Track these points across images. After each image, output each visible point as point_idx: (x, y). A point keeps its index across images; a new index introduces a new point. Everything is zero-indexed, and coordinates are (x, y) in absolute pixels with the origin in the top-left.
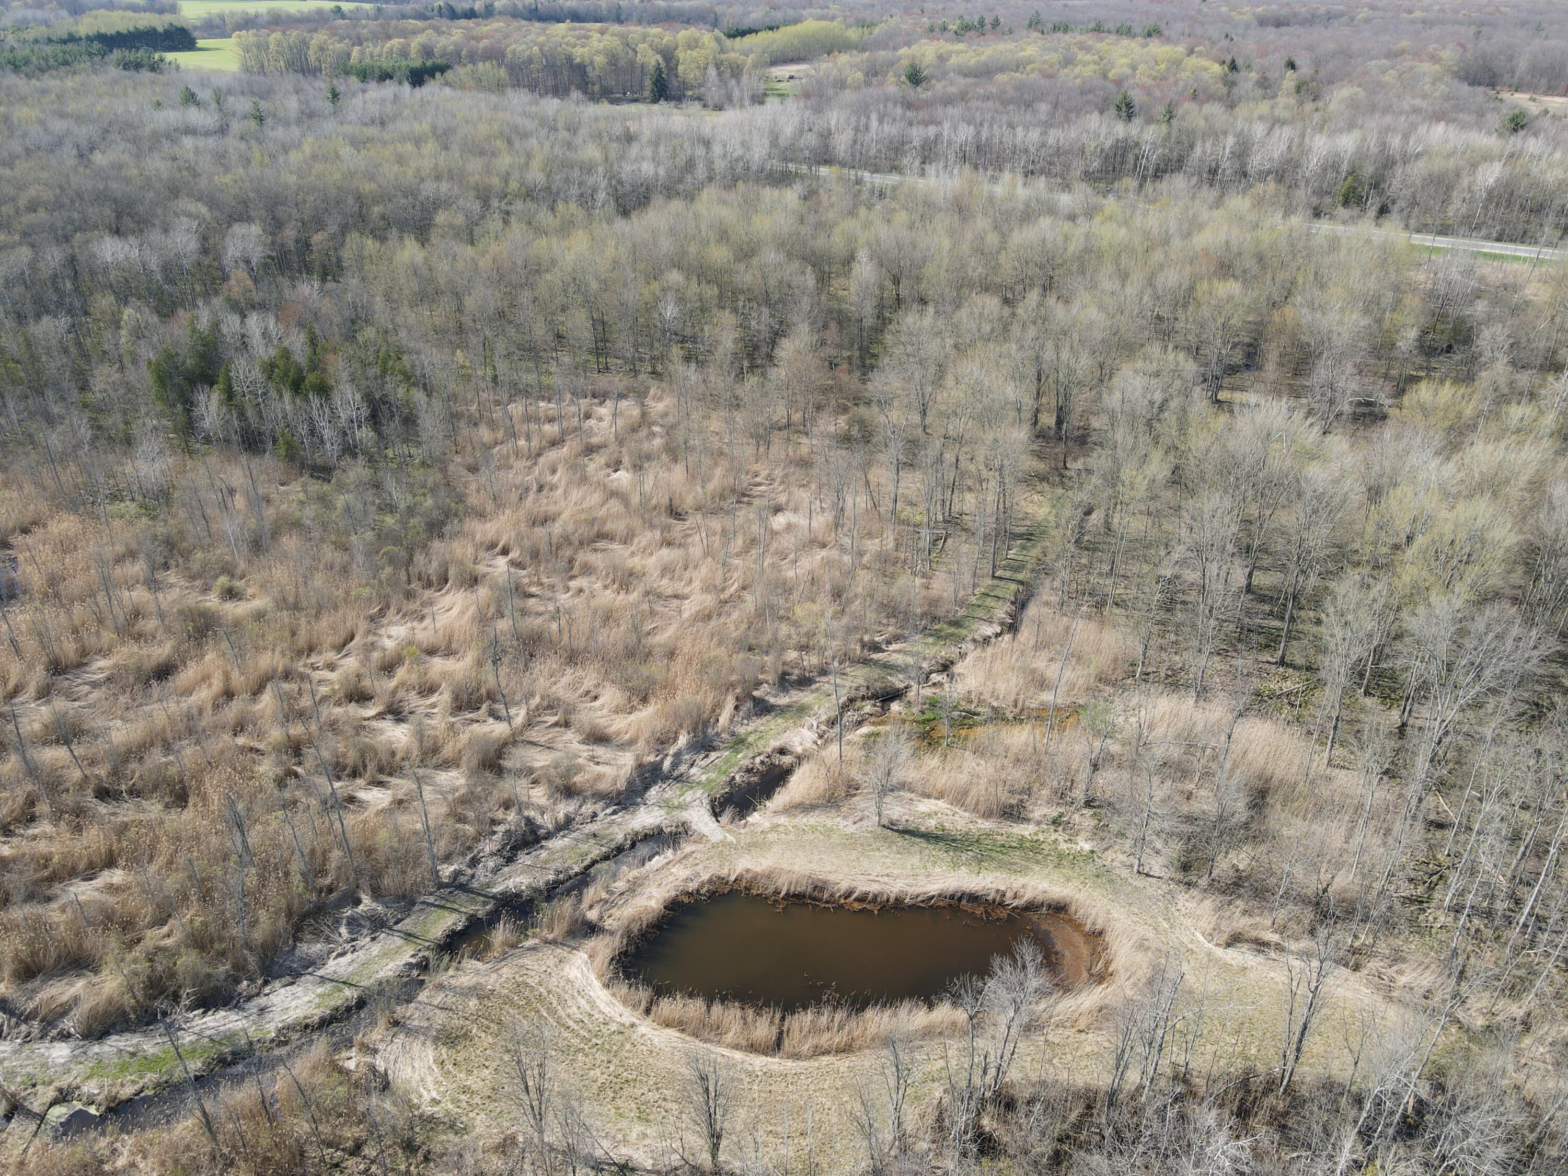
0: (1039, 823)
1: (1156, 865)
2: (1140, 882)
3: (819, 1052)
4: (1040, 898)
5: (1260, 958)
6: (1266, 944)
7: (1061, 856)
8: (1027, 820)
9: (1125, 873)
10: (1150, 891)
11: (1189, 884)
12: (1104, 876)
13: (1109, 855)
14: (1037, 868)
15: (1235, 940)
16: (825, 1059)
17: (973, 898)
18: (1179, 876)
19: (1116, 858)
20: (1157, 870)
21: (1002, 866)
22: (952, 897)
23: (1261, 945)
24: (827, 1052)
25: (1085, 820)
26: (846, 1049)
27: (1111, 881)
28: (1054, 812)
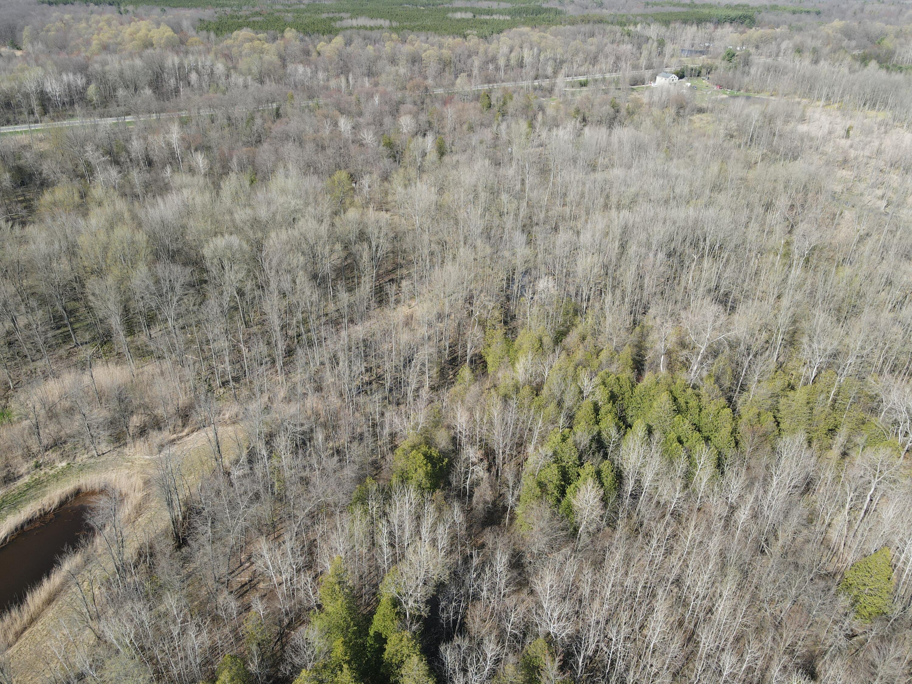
0: (28, 473)
1: (103, 447)
2: (103, 458)
4: (64, 495)
5: (176, 446)
6: (174, 440)
7: (54, 476)
8: (21, 476)
9: (92, 460)
10: (111, 458)
12: (83, 468)
13: (79, 459)
14: (47, 489)
15: (161, 447)
17: (30, 521)
18: (118, 444)
20: (105, 450)
22: (16, 529)
25: (52, 455)
27: (89, 468)
28: (32, 463)
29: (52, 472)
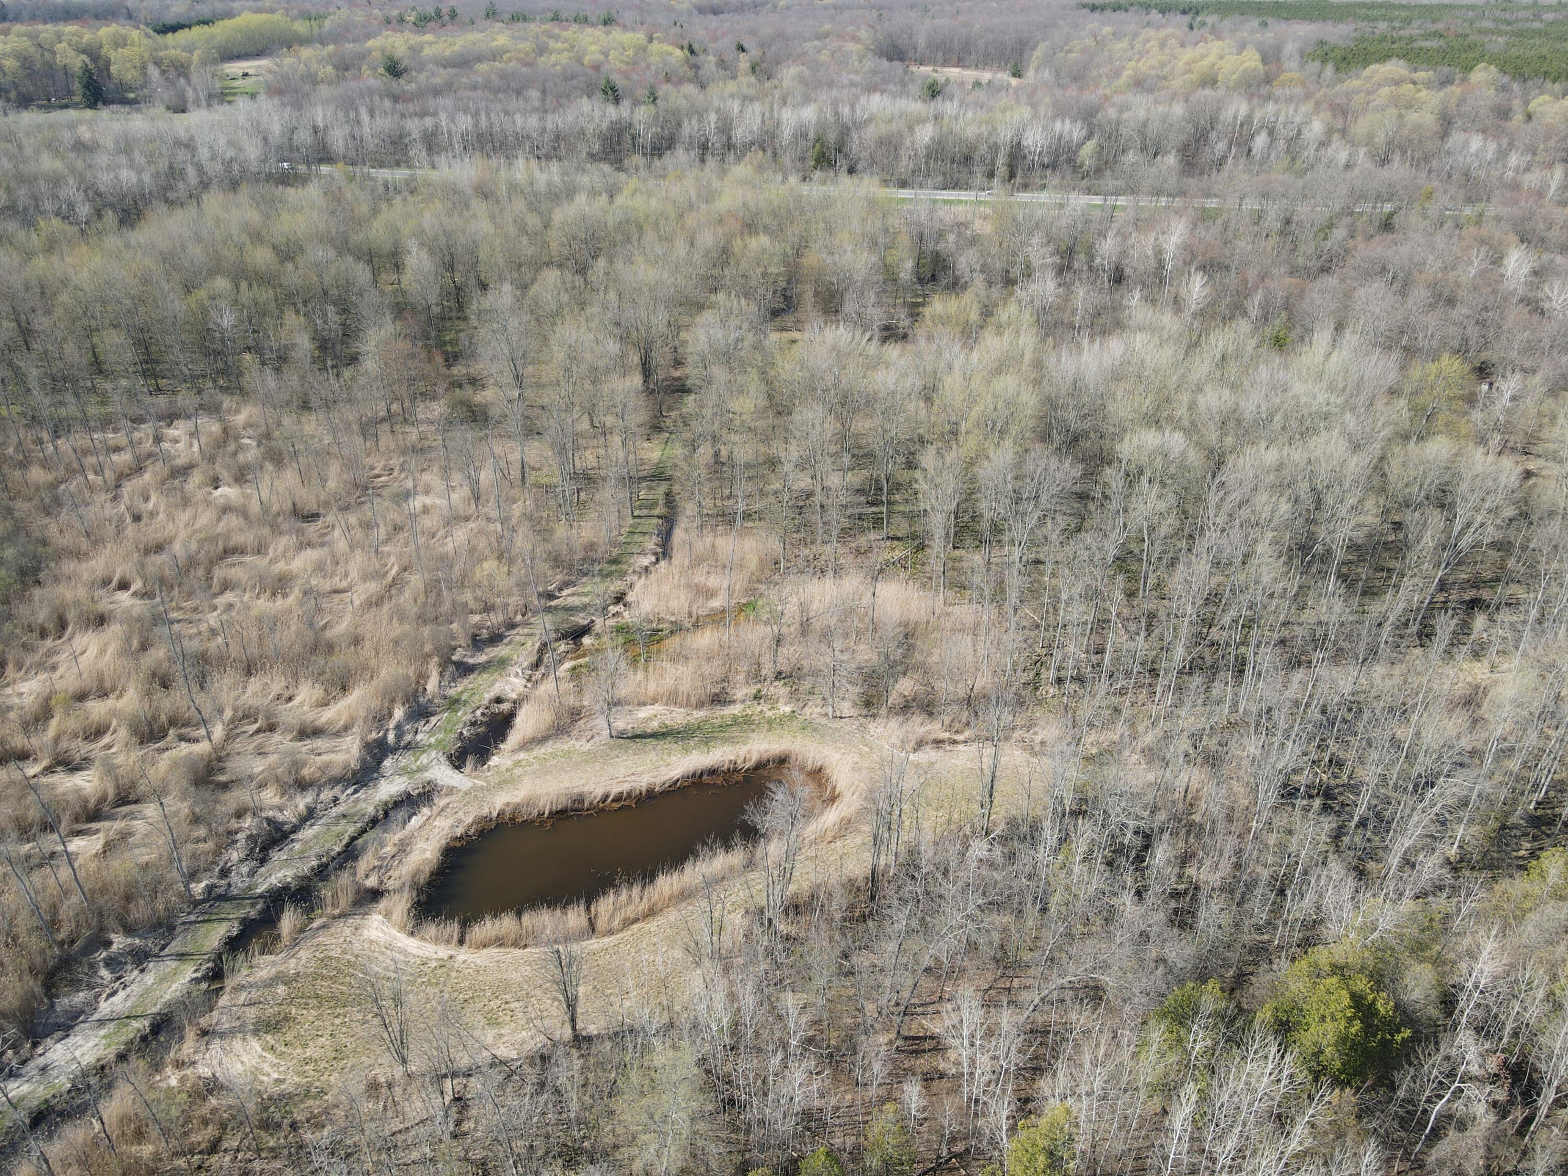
0: (743, 701)
1: (846, 708)
2: (837, 724)
3: (628, 923)
4: (765, 757)
5: (941, 753)
6: (942, 741)
7: (770, 722)
8: (734, 702)
9: (823, 721)
10: (847, 728)
11: (874, 716)
12: (808, 727)
13: (807, 710)
14: (754, 735)
15: (920, 744)
16: (636, 927)
17: (712, 772)
18: (865, 712)
19: (813, 711)
20: (846, 713)
21: (725, 741)
22: (694, 775)
23: (938, 743)
24: (636, 920)
25: (780, 689)
26: (651, 913)
27: (815, 730)
28: (753, 690)
29: (769, 714)
